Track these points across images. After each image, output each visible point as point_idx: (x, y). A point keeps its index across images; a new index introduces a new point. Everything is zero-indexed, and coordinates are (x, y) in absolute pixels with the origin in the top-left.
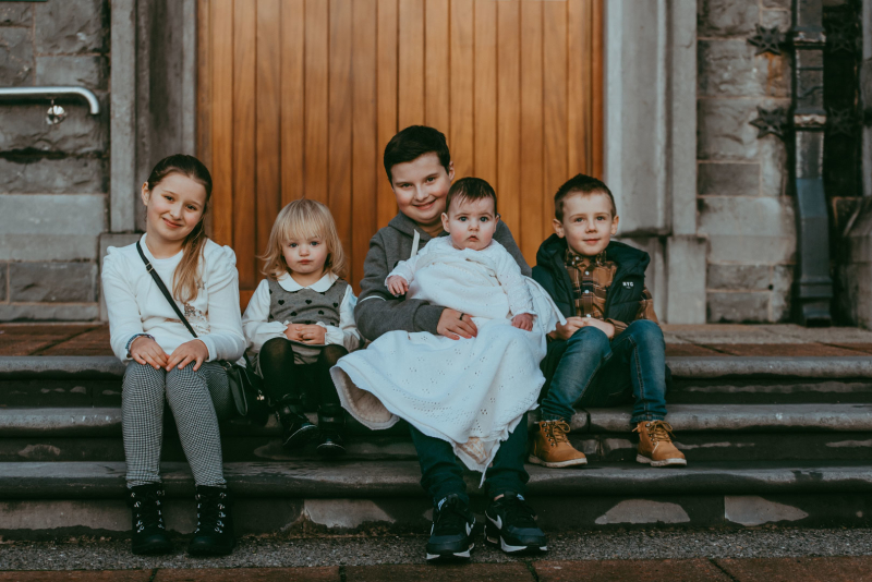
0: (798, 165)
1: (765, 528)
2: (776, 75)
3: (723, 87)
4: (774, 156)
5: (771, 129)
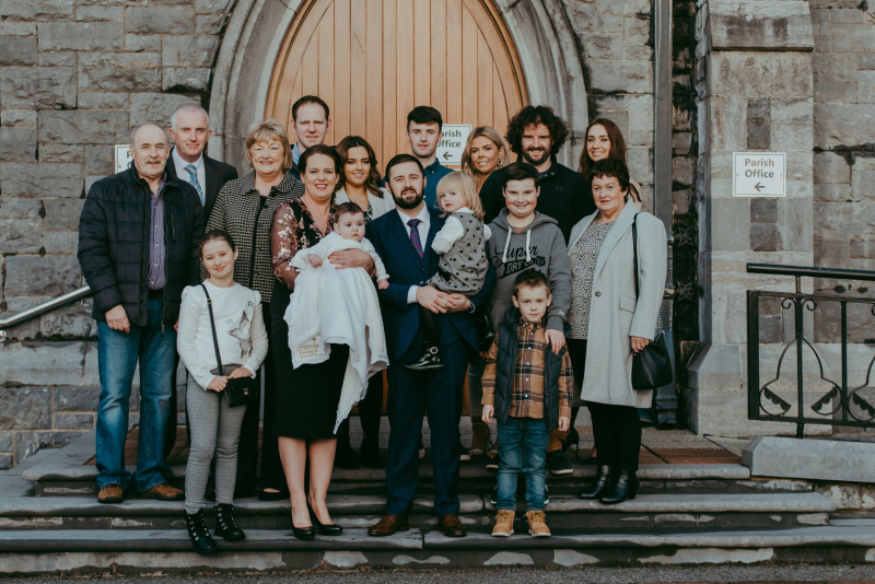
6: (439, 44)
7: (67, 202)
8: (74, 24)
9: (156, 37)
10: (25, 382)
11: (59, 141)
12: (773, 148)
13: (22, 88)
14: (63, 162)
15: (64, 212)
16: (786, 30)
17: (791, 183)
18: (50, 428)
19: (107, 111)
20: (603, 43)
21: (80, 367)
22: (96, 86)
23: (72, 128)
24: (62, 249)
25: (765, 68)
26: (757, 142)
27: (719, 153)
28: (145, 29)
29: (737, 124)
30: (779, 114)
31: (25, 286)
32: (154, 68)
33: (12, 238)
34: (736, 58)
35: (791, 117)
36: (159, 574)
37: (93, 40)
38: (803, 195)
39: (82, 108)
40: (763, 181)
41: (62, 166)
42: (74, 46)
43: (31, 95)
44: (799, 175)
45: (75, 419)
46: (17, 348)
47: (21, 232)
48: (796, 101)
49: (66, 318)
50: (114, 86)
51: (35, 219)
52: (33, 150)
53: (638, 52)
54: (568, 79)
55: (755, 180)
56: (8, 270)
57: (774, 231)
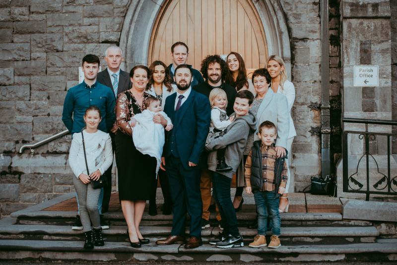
0: (322, 145)
1: (251, 262)
2: (317, 117)
3: (300, 121)
4: (316, 141)
5: (315, 133)
6: (227, 19)
7: (58, 93)
8: (61, 14)
9: (97, 19)
10: (41, 172)
11: (56, 66)
12: (373, 64)
13: (40, 43)
14: (57, 75)
15: (58, 97)
16: (378, 9)
17: (381, 80)
18: (52, 192)
19: (76, 52)
20: (297, 16)
21: (65, 165)
22: (71, 41)
23: (61, 60)
24: (57, 113)
25: (368, 26)
26: (365, 61)
27: (347, 66)
28: (91, 15)
29: (356, 52)
30: (375, 48)
31: (42, 130)
32: (95, 33)
33: (36, 109)
34: (354, 22)
35: (381, 49)
36: (60, 261)
37: (70, 21)
38: (386, 85)
39: (65, 51)
40: (368, 79)
41: (57, 77)
42: (61, 24)
43: (43, 46)
44: (385, 76)
45: (62, 188)
46: (39, 157)
47: (40, 106)
48: (383, 41)
49: (59, 144)
50: (79, 41)
51: (45, 100)
52: (44, 70)
53: (314, 20)
54: (281, 33)
55: (364, 79)
56: (34, 124)
57: (373, 102)
